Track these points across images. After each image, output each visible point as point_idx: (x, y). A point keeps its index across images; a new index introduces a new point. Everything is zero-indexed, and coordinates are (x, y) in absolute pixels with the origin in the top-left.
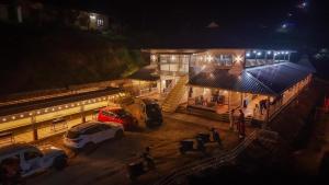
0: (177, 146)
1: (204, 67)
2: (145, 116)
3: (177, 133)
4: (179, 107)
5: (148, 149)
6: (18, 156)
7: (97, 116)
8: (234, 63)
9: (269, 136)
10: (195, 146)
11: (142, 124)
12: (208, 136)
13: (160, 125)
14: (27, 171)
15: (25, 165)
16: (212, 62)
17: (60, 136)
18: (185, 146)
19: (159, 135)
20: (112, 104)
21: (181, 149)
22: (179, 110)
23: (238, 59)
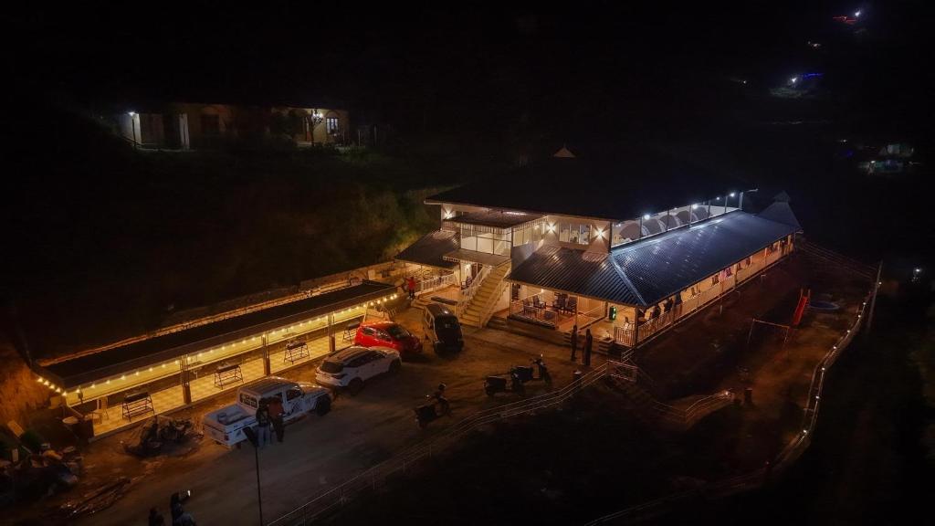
0: (482, 385)
1: (542, 242)
2: (433, 335)
3: (486, 364)
4: (494, 317)
5: (441, 388)
6: (280, 395)
7: (353, 333)
8: (592, 240)
9: (628, 373)
10: (509, 385)
11: (428, 349)
12: (532, 370)
13: (460, 351)
14: (289, 414)
15: (287, 406)
16: (557, 235)
17: (311, 364)
18: (495, 384)
19: (457, 368)
20: (374, 312)
21: (488, 390)
22: (493, 323)
23: (600, 234)
